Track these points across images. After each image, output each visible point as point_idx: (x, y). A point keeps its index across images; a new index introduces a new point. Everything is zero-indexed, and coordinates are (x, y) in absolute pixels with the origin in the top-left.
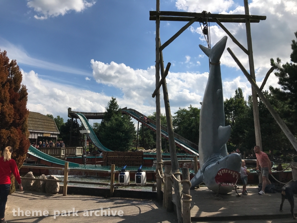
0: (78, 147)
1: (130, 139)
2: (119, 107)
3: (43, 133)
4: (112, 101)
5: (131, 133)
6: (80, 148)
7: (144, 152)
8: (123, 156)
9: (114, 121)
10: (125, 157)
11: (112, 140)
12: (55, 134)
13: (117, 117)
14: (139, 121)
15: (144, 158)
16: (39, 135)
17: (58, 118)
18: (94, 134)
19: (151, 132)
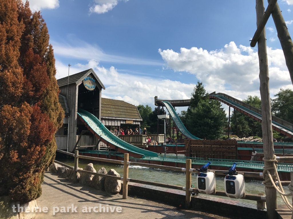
0: (161, 135)
1: (220, 126)
2: (206, 92)
3: (125, 120)
4: (198, 85)
5: (221, 120)
6: (162, 136)
7: (238, 141)
8: (210, 146)
9: (200, 107)
10: (213, 146)
11: (199, 127)
12: (138, 121)
13: (204, 103)
14: (231, 106)
15: (239, 148)
16: (122, 123)
17: (147, 108)
18: (181, 122)
19: (245, 118)
